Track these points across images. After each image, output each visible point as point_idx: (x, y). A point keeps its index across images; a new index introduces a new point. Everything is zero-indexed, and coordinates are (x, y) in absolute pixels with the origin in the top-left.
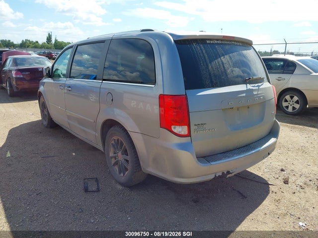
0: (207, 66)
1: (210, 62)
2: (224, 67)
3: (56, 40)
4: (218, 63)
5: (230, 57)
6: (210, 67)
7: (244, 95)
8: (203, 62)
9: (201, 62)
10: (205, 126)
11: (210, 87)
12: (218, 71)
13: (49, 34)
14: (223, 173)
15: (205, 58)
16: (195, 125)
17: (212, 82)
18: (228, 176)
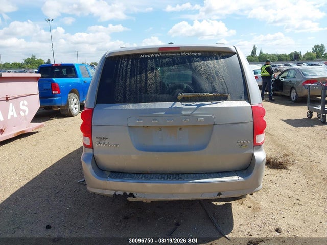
0: (126, 81)
1: (130, 78)
2: (146, 82)
3: (261, 53)
4: (141, 78)
5: (163, 72)
6: (128, 82)
7: (163, 113)
8: (122, 78)
9: (120, 78)
10: (107, 141)
11: (121, 103)
12: (136, 86)
13: (254, 47)
14: (125, 194)
15: (126, 73)
16: (97, 138)
17: (125, 97)
18: (128, 198)
